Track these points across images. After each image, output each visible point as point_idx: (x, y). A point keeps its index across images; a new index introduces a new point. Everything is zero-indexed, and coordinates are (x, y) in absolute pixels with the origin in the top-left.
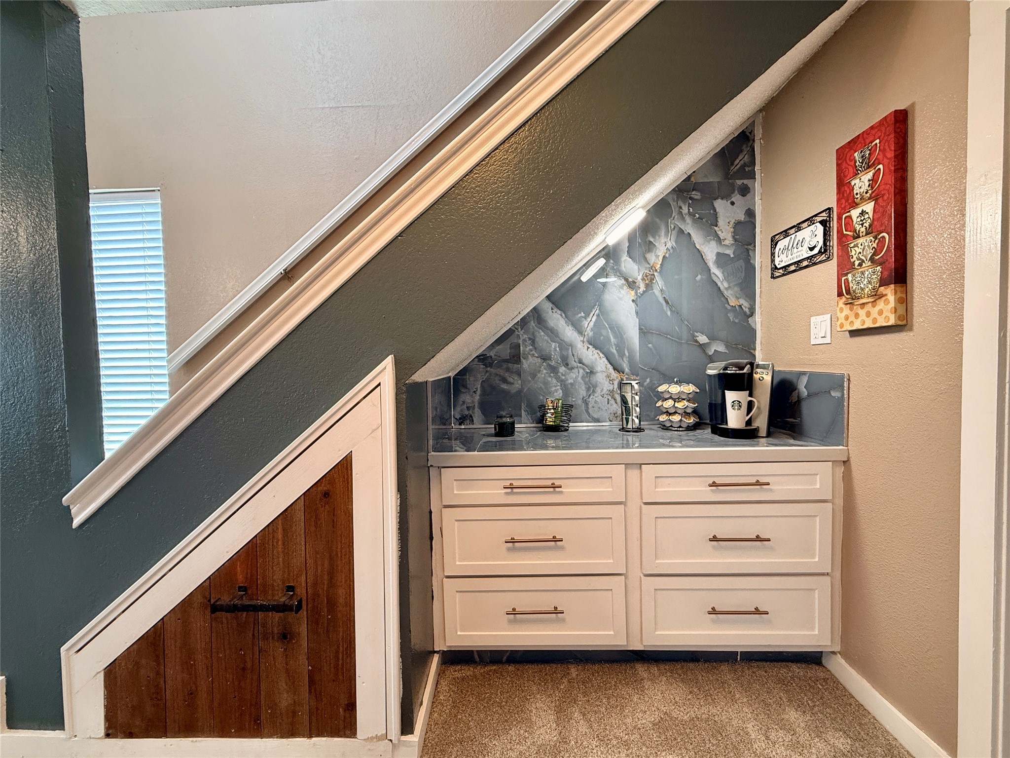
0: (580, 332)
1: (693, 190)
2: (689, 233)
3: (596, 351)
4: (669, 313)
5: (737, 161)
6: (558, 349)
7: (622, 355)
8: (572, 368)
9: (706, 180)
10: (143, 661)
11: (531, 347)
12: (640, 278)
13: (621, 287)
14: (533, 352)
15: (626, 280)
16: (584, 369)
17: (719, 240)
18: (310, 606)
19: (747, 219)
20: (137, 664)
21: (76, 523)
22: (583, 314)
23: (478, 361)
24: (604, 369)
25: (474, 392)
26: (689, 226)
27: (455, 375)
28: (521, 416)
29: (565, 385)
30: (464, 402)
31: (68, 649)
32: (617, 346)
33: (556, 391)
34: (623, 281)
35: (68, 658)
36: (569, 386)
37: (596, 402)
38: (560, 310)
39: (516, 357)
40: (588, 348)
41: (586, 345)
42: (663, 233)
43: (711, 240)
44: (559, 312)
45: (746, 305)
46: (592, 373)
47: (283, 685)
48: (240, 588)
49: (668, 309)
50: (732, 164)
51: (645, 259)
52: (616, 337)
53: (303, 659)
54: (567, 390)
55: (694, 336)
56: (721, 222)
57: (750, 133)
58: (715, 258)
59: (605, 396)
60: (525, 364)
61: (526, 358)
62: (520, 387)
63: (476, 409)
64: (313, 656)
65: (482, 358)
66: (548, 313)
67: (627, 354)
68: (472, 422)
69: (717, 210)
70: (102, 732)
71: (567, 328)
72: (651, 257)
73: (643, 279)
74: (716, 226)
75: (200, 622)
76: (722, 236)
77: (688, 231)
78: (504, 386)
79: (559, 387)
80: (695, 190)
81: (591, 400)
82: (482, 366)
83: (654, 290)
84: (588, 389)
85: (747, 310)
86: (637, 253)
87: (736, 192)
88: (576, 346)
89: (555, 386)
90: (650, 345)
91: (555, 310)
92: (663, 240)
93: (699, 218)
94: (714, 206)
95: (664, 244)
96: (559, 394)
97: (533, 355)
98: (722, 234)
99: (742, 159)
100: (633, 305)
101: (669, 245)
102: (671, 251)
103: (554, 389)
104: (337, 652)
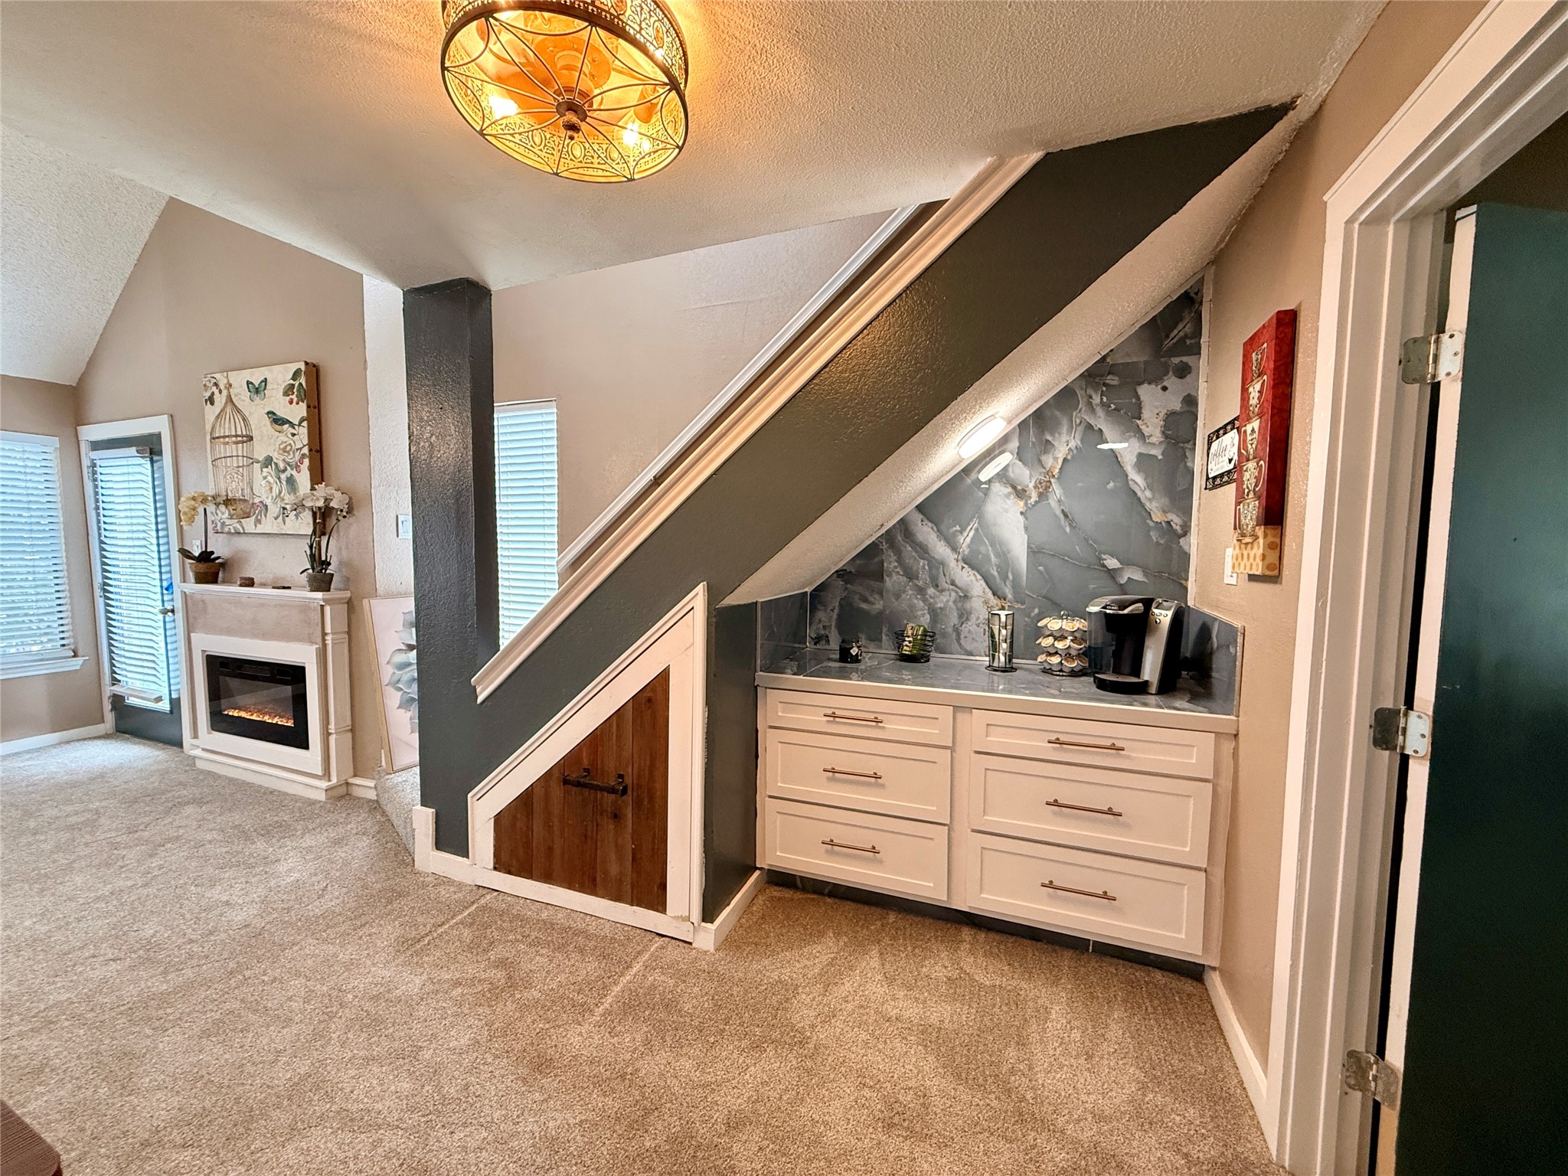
0: (955, 549)
1: (1109, 374)
2: (1100, 429)
3: (972, 572)
4: (1068, 529)
5: (1176, 332)
6: (927, 567)
7: (1005, 578)
8: (943, 591)
9: (1129, 360)
10: (519, 816)
11: (896, 564)
12: (1031, 485)
13: (1008, 496)
14: (898, 569)
15: (1014, 488)
16: (956, 592)
17: (1142, 437)
18: (635, 794)
19: (1186, 408)
20: (515, 818)
21: (480, 700)
22: (958, 528)
23: (838, 577)
24: (981, 594)
25: (832, 610)
26: (1102, 420)
27: (813, 590)
28: (881, 641)
29: (933, 611)
30: (820, 621)
31: (472, 797)
32: (998, 567)
33: (923, 615)
34: (1010, 489)
35: (472, 803)
36: (939, 611)
37: (969, 632)
38: (931, 522)
39: (879, 575)
40: (963, 568)
41: (961, 564)
42: (1065, 429)
43: (1130, 437)
44: (930, 524)
45: (1176, 521)
46: (966, 597)
47: (613, 856)
48: (585, 769)
49: (1067, 524)
50: (1167, 336)
51: (1040, 461)
52: (998, 555)
53: (628, 837)
54: (935, 614)
55: (1101, 559)
56: (1146, 413)
57: (1196, 294)
58: (1135, 460)
59: (981, 625)
60: (888, 583)
61: (890, 575)
62: (882, 608)
63: (833, 628)
64: (636, 836)
65: (841, 574)
66: (917, 525)
67: (1011, 577)
68: (828, 642)
69: (1142, 398)
70: (491, 866)
71: (939, 543)
72: (1048, 461)
73: (1036, 487)
74: (1140, 419)
75: (557, 791)
76: (1146, 431)
77: (1099, 426)
78: (864, 606)
79: (926, 611)
80: (1112, 374)
81: (965, 629)
82: (841, 583)
83: (1051, 501)
84: (960, 616)
85: (1178, 528)
86: (1029, 455)
87: (1171, 373)
88: (949, 566)
89: (922, 610)
90: (1041, 568)
91: (926, 522)
92: (1064, 438)
93: (1115, 409)
94: (1137, 393)
95: (1065, 443)
96: (926, 620)
97: (898, 572)
98: (1147, 430)
99: (1184, 328)
100: (1022, 519)
101: (1072, 444)
102: (1075, 452)
103: (920, 613)
104: (654, 838)
